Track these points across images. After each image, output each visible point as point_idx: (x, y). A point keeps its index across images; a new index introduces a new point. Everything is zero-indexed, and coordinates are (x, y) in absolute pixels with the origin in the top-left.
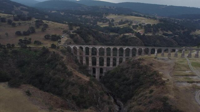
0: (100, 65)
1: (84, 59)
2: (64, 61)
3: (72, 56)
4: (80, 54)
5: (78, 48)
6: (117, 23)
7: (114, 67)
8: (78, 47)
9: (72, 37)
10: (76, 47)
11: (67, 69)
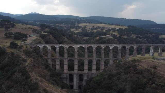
0: (79, 71)
1: (58, 63)
2: (27, 65)
3: (40, 59)
4: (52, 56)
5: (49, 48)
6: (89, 29)
7: (98, 72)
8: (49, 46)
9: (43, 37)
10: (47, 47)
11: (30, 79)
